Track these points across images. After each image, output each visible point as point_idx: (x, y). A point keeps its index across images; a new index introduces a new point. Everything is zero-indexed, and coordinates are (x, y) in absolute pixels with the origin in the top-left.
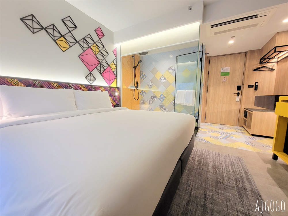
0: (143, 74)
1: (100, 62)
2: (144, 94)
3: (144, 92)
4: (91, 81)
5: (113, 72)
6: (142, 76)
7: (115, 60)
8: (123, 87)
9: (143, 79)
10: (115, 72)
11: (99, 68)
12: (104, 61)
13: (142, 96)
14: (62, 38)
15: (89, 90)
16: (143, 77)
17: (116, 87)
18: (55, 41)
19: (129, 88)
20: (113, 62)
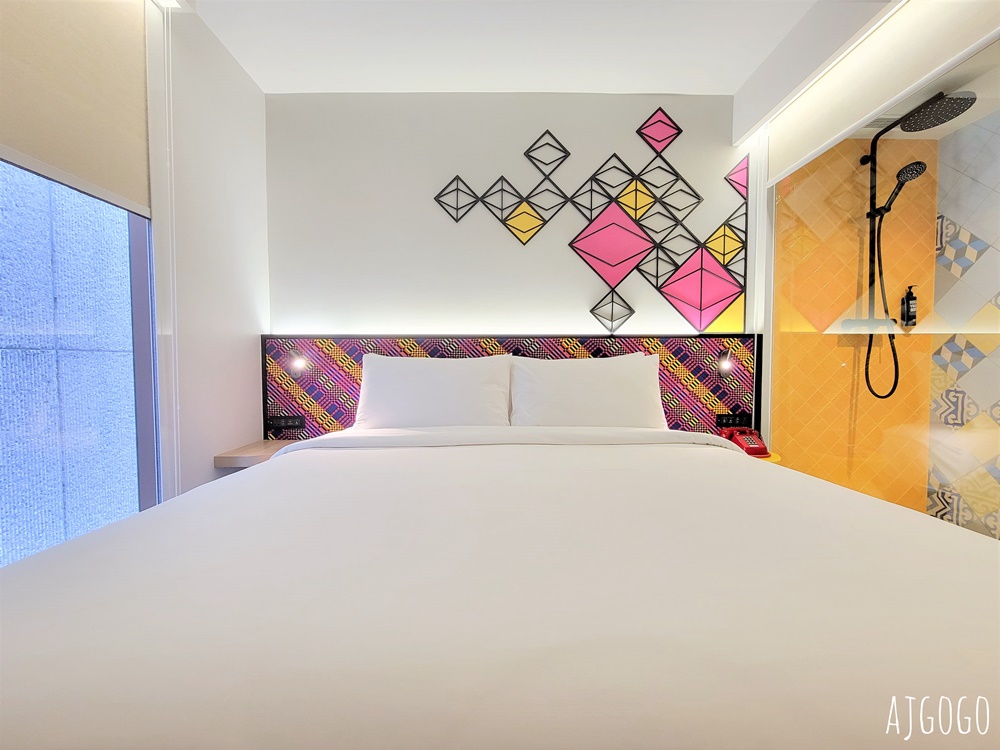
0: (964, 238)
1: (654, 241)
2: (967, 359)
3: (969, 346)
4: (612, 320)
5: (725, 267)
6: (950, 253)
7: (743, 210)
8: (785, 329)
9: (956, 269)
10: (738, 268)
11: (649, 267)
12: (679, 230)
13: (952, 371)
14: (524, 207)
15: (595, 355)
16: (960, 253)
17: (739, 330)
18: (504, 222)
19: (836, 329)
20: (727, 224)
